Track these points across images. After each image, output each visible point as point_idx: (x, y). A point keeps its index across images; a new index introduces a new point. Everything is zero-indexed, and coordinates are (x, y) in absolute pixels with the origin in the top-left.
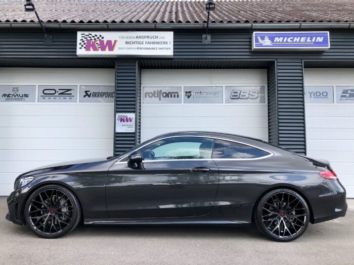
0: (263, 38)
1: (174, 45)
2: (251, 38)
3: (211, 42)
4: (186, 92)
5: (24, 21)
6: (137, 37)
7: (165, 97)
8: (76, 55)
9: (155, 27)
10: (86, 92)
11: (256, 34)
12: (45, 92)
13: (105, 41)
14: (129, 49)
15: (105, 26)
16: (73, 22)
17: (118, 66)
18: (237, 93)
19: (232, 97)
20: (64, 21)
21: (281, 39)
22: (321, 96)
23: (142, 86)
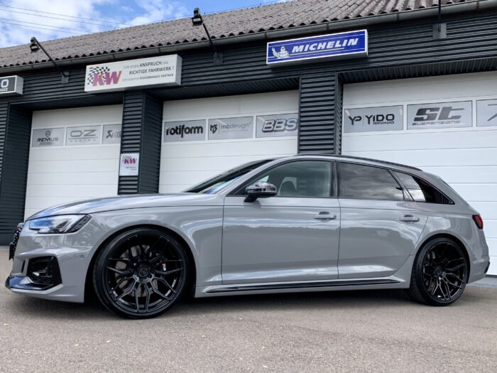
0: (278, 50)
3: (224, 61)
4: (212, 126)
5: (43, 61)
6: (141, 65)
7: (188, 133)
9: (159, 50)
10: (109, 132)
11: (270, 45)
12: (73, 134)
13: (111, 72)
14: (132, 79)
15: (111, 57)
16: (84, 56)
17: (125, 100)
18: (270, 123)
19: (264, 130)
20: (77, 56)
21: (302, 47)
22: (385, 120)
23: (164, 121)
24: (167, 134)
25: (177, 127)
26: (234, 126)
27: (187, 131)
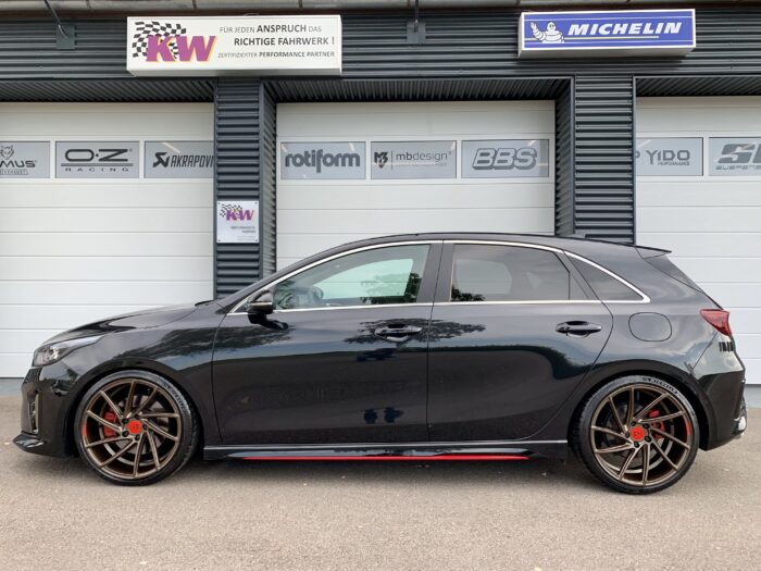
0: (543, 28)
1: (343, 46)
2: (516, 29)
3: (427, 37)
4: (377, 155)
6: (260, 29)
8: (127, 72)
9: (300, 4)
10: (158, 155)
11: (526, 17)
12: (71, 155)
13: (189, 36)
14: (242, 55)
15: (189, 3)
17: (220, 95)
18: (488, 154)
19: (476, 165)
21: (585, 27)
22: (676, 160)
23: (279, 141)
24: (287, 165)
25: (306, 153)
26: (420, 157)
27: (329, 160)
